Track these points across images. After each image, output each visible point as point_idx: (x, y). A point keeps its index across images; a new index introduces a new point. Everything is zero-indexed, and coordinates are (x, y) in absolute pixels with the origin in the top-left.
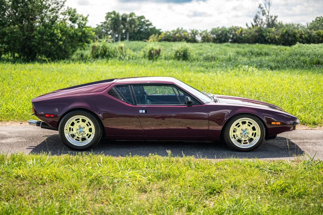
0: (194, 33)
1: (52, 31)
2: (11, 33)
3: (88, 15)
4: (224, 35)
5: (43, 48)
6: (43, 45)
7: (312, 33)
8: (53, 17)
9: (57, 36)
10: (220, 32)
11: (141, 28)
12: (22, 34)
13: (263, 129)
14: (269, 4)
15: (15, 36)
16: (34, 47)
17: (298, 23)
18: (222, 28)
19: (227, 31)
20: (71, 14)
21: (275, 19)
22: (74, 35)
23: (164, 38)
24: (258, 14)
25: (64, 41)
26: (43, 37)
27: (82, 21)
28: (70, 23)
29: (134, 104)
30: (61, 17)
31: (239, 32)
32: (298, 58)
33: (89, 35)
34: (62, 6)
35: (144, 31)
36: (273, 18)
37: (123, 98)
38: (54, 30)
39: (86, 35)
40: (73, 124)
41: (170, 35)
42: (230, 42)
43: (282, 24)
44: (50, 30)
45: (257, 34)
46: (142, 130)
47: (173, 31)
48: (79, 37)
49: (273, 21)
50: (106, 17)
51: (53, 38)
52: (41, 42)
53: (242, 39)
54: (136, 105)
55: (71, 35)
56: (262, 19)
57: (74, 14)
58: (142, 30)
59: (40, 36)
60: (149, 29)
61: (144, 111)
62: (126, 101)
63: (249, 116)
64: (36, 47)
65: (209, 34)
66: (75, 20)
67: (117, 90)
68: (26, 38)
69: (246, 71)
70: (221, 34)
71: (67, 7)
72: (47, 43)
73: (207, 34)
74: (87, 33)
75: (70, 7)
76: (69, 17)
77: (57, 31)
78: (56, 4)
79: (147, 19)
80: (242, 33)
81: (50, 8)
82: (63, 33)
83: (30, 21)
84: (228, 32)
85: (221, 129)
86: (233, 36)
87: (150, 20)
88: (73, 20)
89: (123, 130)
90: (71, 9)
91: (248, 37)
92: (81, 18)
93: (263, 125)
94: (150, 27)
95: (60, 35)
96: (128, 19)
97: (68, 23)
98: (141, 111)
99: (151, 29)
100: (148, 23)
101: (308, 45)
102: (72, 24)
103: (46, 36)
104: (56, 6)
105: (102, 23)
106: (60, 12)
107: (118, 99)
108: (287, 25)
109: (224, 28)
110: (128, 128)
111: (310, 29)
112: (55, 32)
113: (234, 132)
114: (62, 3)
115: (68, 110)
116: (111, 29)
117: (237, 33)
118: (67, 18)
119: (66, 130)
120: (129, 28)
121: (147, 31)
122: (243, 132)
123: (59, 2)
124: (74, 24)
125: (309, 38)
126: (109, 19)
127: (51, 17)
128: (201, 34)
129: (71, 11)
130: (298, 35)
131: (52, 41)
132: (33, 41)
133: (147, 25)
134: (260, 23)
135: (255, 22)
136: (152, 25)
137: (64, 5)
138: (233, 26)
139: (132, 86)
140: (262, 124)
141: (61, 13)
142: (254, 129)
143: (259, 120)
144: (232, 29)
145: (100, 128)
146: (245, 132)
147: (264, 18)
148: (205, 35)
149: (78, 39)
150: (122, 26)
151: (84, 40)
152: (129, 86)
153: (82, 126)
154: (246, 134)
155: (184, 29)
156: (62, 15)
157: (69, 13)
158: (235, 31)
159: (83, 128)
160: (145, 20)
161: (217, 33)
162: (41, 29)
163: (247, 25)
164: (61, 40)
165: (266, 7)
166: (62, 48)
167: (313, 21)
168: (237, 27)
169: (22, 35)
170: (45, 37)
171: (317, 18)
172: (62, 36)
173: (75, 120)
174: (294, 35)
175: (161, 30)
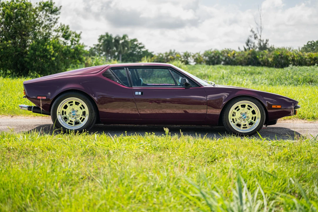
0: (187, 56)
1: (45, 47)
2: (4, 49)
3: (81, 32)
4: (216, 57)
5: (36, 64)
6: (36, 61)
7: (304, 55)
8: (46, 34)
9: (50, 52)
10: (213, 54)
11: (133, 51)
12: (14, 49)
13: (263, 113)
14: (261, 28)
15: (8, 51)
16: (27, 63)
17: (289, 47)
18: (215, 51)
19: (219, 53)
20: (64, 31)
21: (266, 43)
22: (66, 52)
23: (156, 60)
24: (250, 38)
25: (57, 57)
26: (35, 53)
27: (75, 38)
28: (63, 39)
29: (130, 86)
30: (54, 34)
31: (232, 54)
32: (291, 76)
33: (82, 52)
34: (55, 22)
35: (137, 54)
36: (265, 42)
37: (118, 80)
38: (46, 46)
39: (78, 52)
40: (66, 107)
41: (163, 57)
42: (223, 64)
43: (273, 48)
44: (43, 46)
45: (250, 56)
46: (138, 114)
47: (166, 53)
48: (72, 54)
49: (265, 45)
50: (99, 40)
51: (46, 54)
52: (34, 58)
53: (234, 61)
54: (132, 87)
55: (64, 52)
56: (254, 43)
57: (67, 30)
58: (135, 52)
59: (32, 51)
60: (141, 51)
61: (140, 93)
62: (121, 83)
63: (248, 99)
64: (29, 63)
65: (202, 56)
66: (67, 36)
67: (112, 72)
68: (19, 54)
69: (240, 84)
70: (213, 56)
71: (60, 23)
72: (40, 59)
73: (200, 56)
74: (80, 50)
75: (63, 24)
76: (62, 34)
77: (50, 47)
78: (49, 21)
79: (139, 42)
80: (234, 56)
81: (43, 25)
82: (55, 49)
83: (23, 37)
84: (221, 54)
85: (219, 114)
86: (226, 58)
87: (143, 43)
88: (66, 37)
89: (118, 114)
90: (64, 25)
91: (241, 59)
92: (74, 35)
93: (263, 109)
94: (143, 50)
95: (53, 52)
96: (121, 42)
97: (61, 41)
98: (137, 93)
99: (143, 52)
100: (140, 46)
101: (300, 67)
102: (65, 41)
103: (39, 52)
104: (49, 23)
105: (95, 45)
106: (53, 29)
107: (114, 80)
108: (279, 49)
109: (216, 51)
110: (123, 112)
111: (302, 52)
112: (48, 47)
113: (233, 115)
114: (55, 20)
115: (61, 92)
116: (104, 51)
117: (229, 55)
118: (60, 35)
119: (59, 113)
120: (122, 50)
121: (140, 54)
122: (243, 116)
123: (52, 19)
124: (67, 40)
125: (301, 61)
126: (102, 41)
127: (44, 34)
128: (193, 56)
129: (64, 28)
130: (290, 58)
131: (45, 57)
132: (26, 57)
133: (140, 48)
134: (252, 47)
135: (247, 45)
136: (145, 48)
137: (57, 21)
138: (226, 49)
139: (128, 69)
140: (262, 107)
141: (55, 31)
142: (254, 112)
143: (260, 103)
144: (225, 52)
145: (94, 111)
146: (244, 116)
147: (256, 42)
148: (198, 57)
149: (71, 55)
150: (115, 49)
151: (77, 57)
152: (125, 68)
153: (75, 109)
154: (245, 117)
155: (176, 52)
156: (55, 32)
157: (63, 30)
158: (228, 53)
159: (76, 112)
160: (138, 43)
161: (209, 56)
162: (34, 45)
163: (239, 48)
164: (53, 56)
165: (258, 31)
166: (54, 64)
167: (304, 45)
168: (230, 50)
169: (14, 51)
170: (37, 53)
171: (309, 42)
172: (55, 52)
173: (68, 102)
174: (286, 58)
175: (153, 52)
